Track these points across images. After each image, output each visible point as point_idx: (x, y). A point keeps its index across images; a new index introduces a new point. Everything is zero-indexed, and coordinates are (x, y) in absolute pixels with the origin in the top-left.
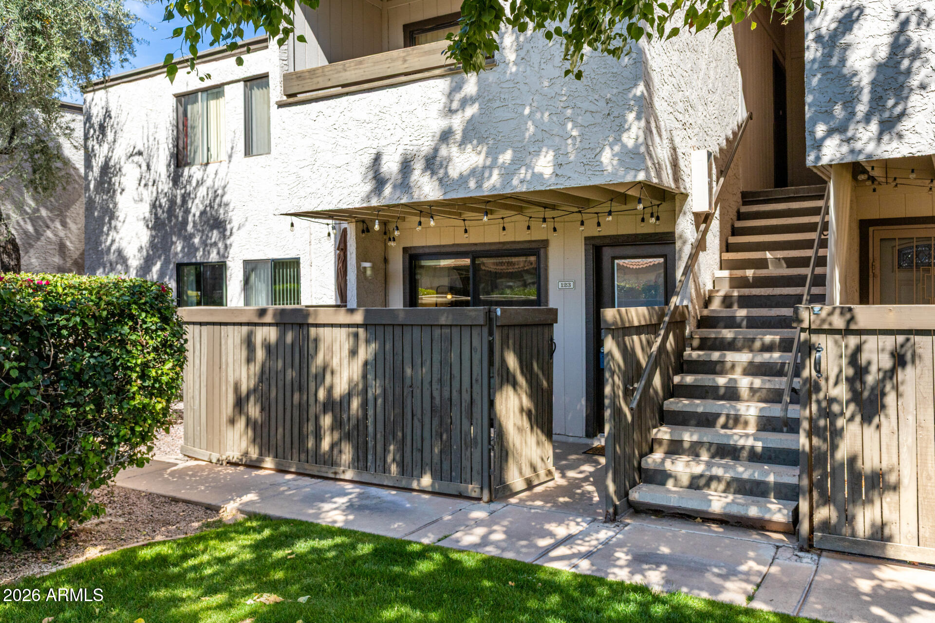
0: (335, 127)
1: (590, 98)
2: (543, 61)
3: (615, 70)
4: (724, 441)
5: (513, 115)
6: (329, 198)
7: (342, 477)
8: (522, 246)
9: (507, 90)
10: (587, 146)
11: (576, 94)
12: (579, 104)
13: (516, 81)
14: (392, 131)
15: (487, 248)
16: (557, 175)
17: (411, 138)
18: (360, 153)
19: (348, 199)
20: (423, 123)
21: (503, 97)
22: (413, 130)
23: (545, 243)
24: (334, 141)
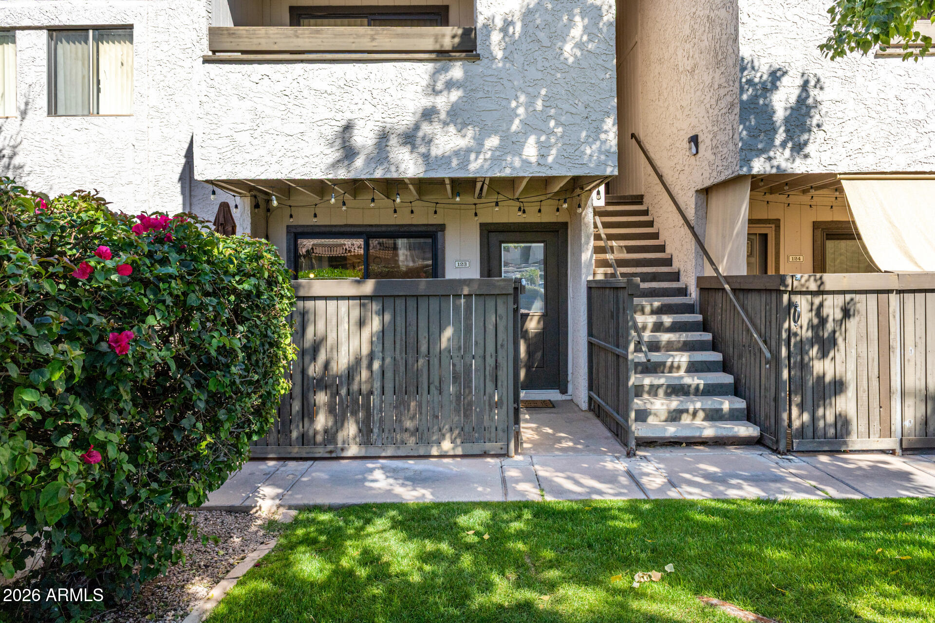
0: (285, 93)
1: (571, 102)
2: (526, 63)
3: (593, 82)
4: (676, 382)
5: (497, 107)
6: (276, 167)
7: (345, 454)
8: (420, 229)
9: (490, 84)
10: (568, 142)
11: (558, 97)
12: (560, 105)
13: (500, 77)
14: (360, 106)
15: (384, 229)
16: (539, 164)
17: (384, 116)
18: (319, 123)
19: (302, 169)
20: (398, 102)
21: (486, 89)
22: (386, 108)
23: (442, 227)
24: (283, 108)
